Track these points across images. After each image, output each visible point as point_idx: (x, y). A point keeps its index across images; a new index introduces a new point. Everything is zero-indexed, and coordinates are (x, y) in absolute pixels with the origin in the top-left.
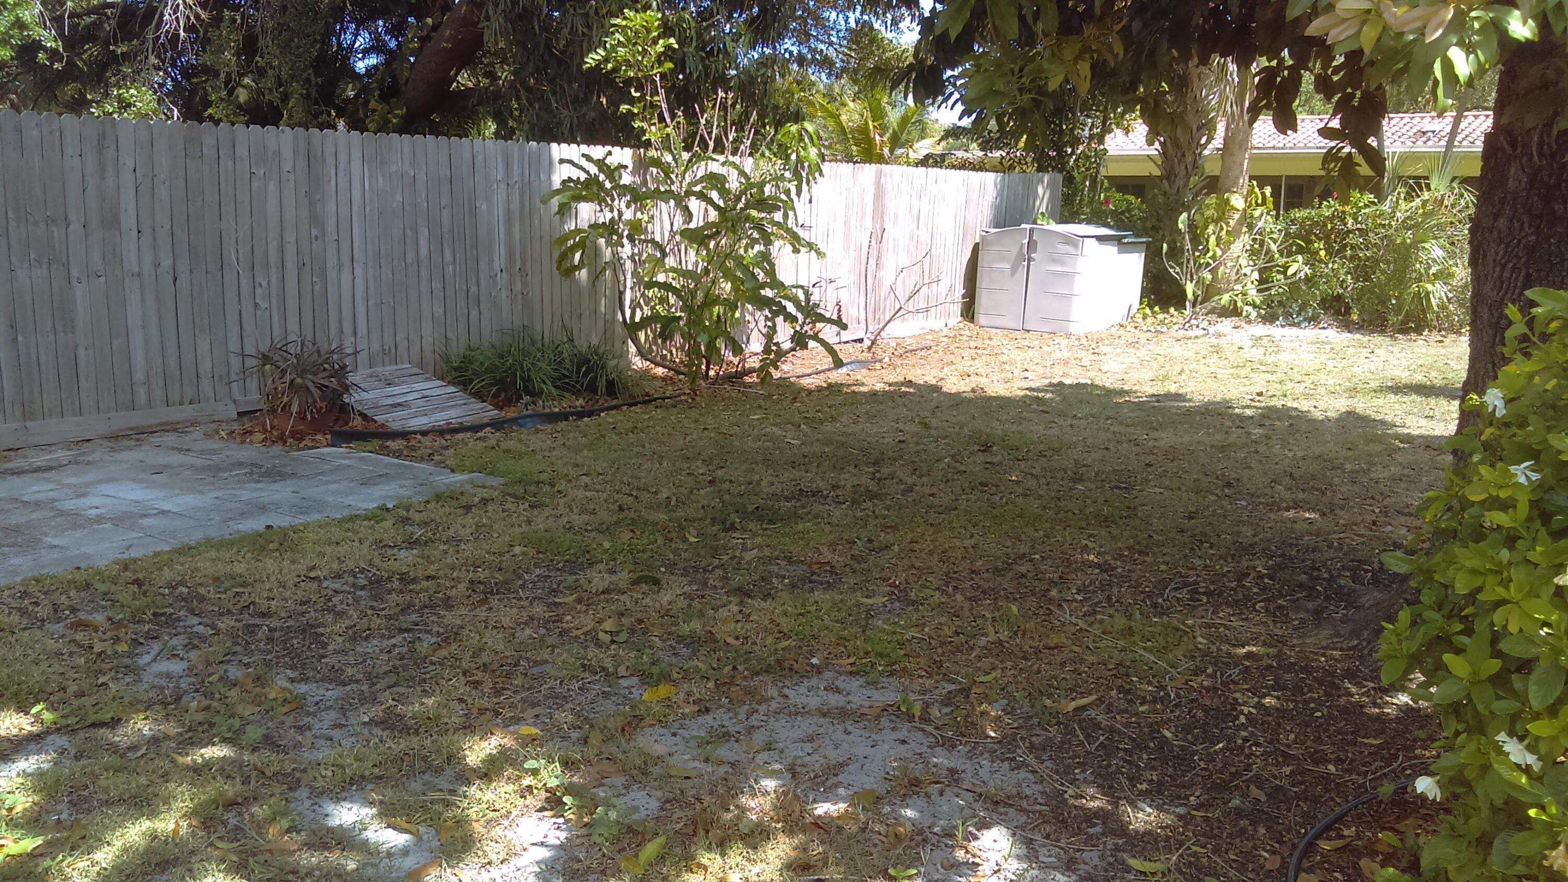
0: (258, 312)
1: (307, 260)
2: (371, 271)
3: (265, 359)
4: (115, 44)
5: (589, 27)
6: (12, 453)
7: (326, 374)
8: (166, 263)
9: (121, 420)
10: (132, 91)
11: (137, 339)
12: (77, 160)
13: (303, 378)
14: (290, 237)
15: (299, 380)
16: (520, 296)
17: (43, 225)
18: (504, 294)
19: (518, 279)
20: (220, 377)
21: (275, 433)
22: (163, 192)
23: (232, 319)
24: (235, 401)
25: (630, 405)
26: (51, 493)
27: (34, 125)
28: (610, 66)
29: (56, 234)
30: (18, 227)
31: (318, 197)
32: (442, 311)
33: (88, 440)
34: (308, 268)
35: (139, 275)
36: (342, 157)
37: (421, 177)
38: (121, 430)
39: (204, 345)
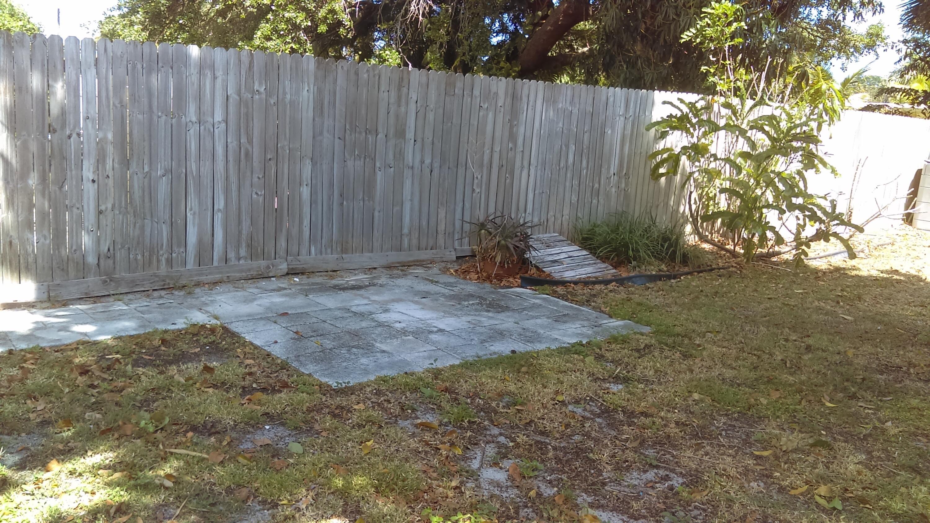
0: (474, 195)
1: (504, 163)
2: (539, 172)
3: (482, 226)
4: (380, 23)
5: (678, 15)
6: (334, 273)
7: (517, 239)
8: (428, 161)
9: (394, 257)
10: (387, 52)
11: (407, 207)
12: (386, 94)
13: (505, 241)
14: (497, 149)
15: (503, 242)
16: (623, 192)
17: (364, 134)
18: (613, 190)
19: (623, 181)
20: (449, 234)
21: (485, 274)
22: (431, 116)
23: (459, 197)
24: (455, 250)
25: (699, 272)
26: (367, 307)
27: (365, 71)
28: (698, 40)
29: (370, 139)
30: (351, 135)
31: (516, 123)
32: (576, 199)
33: (375, 268)
34: (504, 168)
35: (412, 168)
36: (532, 98)
37: (575, 111)
38: (393, 263)
39: (442, 214)
